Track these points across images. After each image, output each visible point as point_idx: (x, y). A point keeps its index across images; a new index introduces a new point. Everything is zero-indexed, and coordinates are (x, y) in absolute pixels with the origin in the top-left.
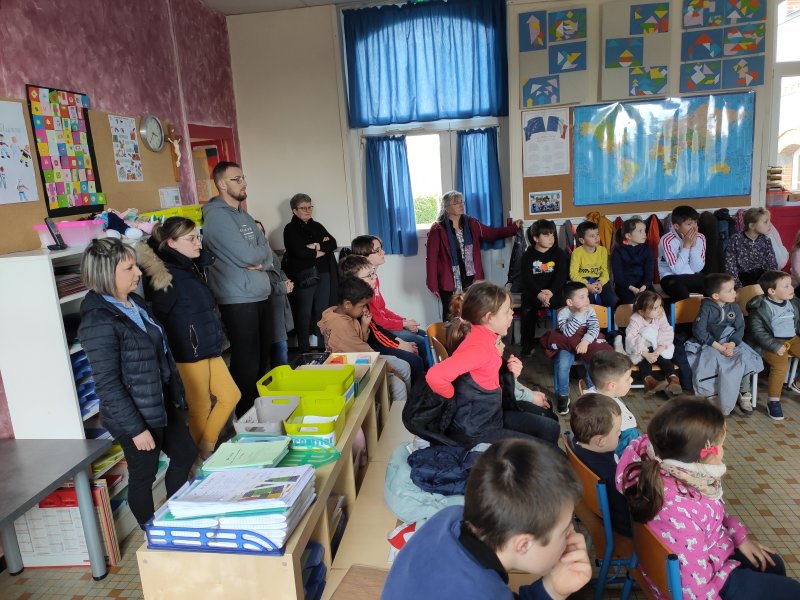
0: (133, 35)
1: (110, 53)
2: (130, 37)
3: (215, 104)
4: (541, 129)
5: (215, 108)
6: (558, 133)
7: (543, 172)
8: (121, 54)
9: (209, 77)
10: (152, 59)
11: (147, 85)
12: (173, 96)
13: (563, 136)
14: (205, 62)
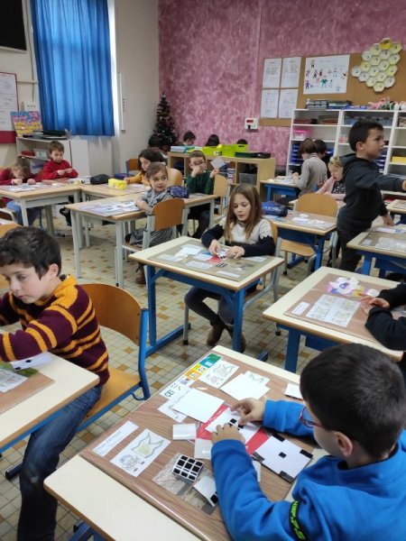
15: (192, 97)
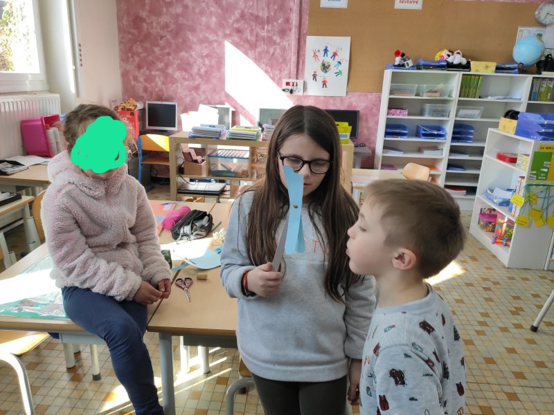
15: (185, 46)
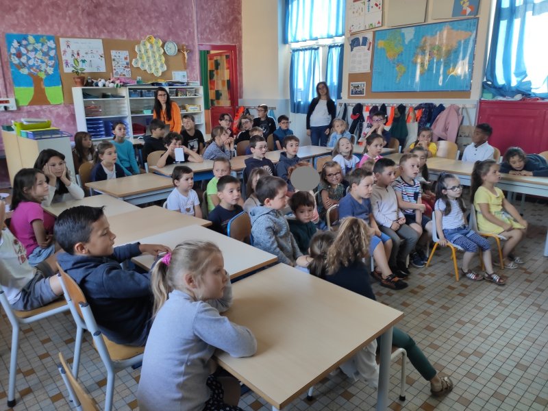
0: (166, 8)
1: (151, 17)
2: (164, 9)
3: (224, 33)
4: (358, 45)
5: (224, 36)
6: (366, 47)
7: (357, 71)
8: (157, 18)
9: (221, 21)
10: (177, 17)
11: (173, 29)
12: (190, 32)
13: (369, 49)
14: (219, 15)
